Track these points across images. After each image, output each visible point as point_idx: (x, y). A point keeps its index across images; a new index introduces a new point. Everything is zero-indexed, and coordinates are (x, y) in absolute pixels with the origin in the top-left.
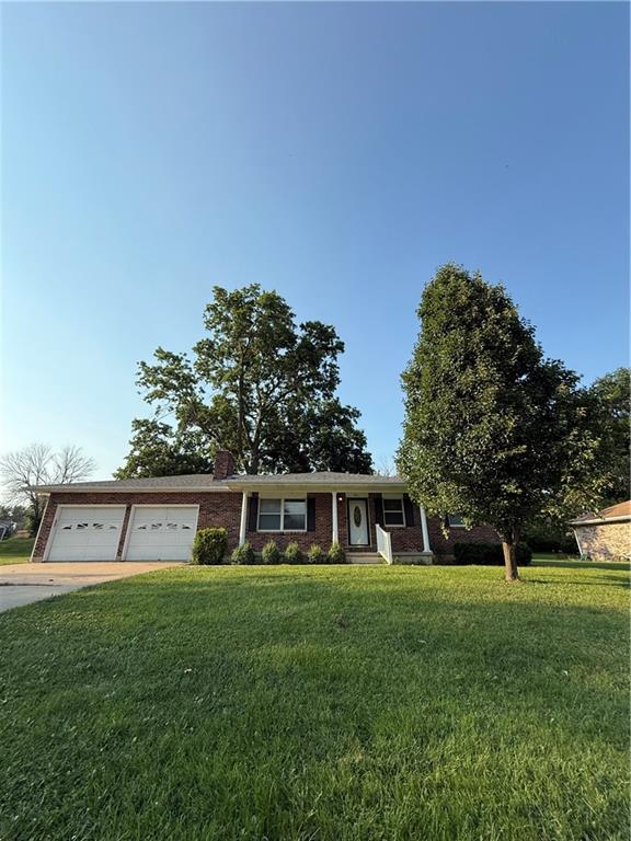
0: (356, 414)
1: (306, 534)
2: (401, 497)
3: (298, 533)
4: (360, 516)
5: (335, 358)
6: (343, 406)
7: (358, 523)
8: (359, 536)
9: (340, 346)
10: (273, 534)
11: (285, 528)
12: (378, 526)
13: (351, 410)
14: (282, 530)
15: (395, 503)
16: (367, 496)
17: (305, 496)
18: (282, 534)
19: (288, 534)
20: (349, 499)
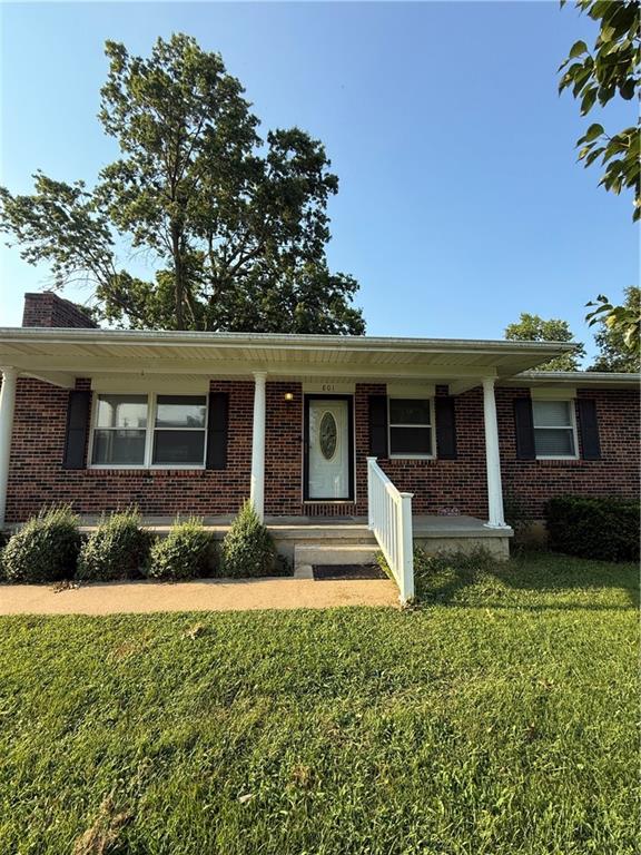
0: (352, 286)
1: (204, 475)
2: (429, 393)
3: (186, 474)
4: (334, 435)
5: (324, 204)
6: (332, 274)
7: (328, 452)
8: (328, 479)
9: (332, 183)
10: (127, 475)
11: (155, 460)
12: (372, 461)
13: (344, 280)
14: (148, 464)
15: (416, 408)
16: (350, 389)
17: (203, 389)
18: (147, 474)
19: (159, 475)
20: (310, 397)
